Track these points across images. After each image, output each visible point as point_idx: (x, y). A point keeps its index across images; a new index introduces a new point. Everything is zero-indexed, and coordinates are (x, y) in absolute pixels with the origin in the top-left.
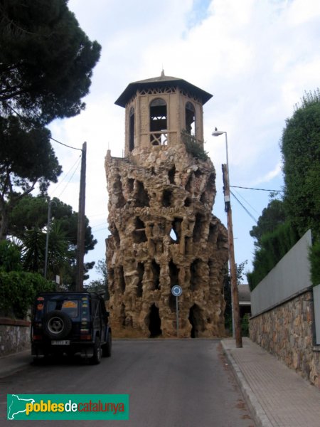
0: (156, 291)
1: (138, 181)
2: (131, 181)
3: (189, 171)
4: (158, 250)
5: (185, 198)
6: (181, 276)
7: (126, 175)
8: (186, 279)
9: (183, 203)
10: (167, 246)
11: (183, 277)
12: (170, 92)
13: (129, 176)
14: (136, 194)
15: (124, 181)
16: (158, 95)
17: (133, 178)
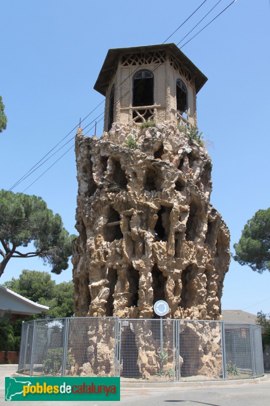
0: (132, 308)
1: (113, 159)
2: (104, 160)
3: (180, 151)
4: (137, 250)
5: (176, 179)
6: (170, 286)
7: (99, 152)
8: (175, 292)
9: (174, 186)
10: (150, 244)
11: (171, 288)
12: (158, 62)
13: (103, 154)
14: (110, 176)
15: (95, 160)
16: (144, 66)
17: (108, 155)
